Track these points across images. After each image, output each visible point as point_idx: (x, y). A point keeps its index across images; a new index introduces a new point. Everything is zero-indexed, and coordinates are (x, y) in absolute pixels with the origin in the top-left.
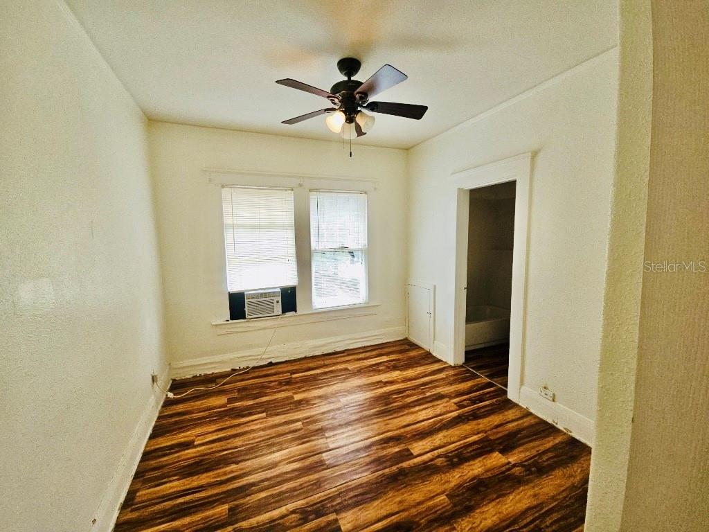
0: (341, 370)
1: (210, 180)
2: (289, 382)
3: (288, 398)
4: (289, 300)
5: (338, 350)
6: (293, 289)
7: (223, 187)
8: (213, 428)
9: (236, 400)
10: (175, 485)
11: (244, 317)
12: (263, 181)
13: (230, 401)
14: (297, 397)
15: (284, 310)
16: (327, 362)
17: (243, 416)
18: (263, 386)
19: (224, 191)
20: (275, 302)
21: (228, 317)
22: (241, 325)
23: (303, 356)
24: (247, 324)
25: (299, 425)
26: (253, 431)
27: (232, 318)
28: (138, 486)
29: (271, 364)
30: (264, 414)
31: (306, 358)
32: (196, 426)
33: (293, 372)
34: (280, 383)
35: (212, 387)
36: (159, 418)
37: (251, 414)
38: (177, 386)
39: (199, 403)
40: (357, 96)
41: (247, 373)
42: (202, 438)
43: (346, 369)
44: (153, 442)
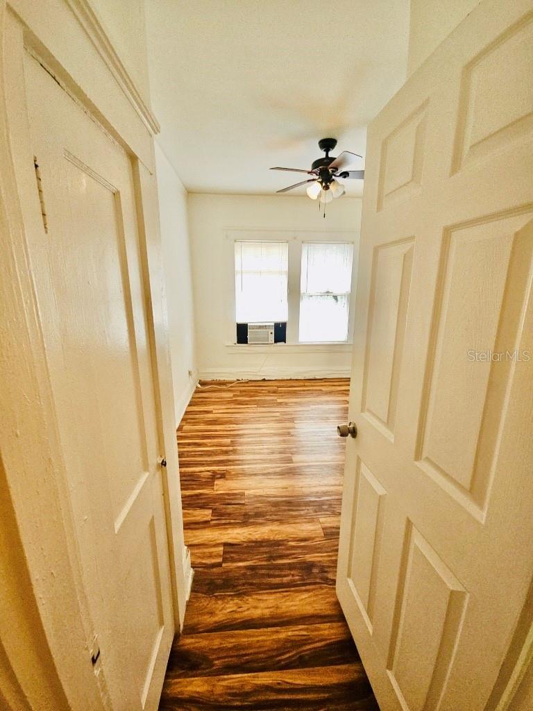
0: (316, 390)
1: (227, 236)
2: (274, 392)
3: (273, 400)
4: (280, 333)
5: (317, 378)
6: (284, 325)
7: (235, 241)
8: (224, 407)
9: (238, 396)
10: (202, 427)
11: (247, 343)
12: (266, 236)
13: (234, 396)
14: (279, 401)
15: (276, 341)
16: (306, 384)
17: (242, 404)
18: (256, 391)
19: (236, 244)
20: (270, 333)
21: (236, 341)
22: (244, 348)
23: (289, 378)
24: (248, 348)
25: (278, 414)
26: (247, 412)
27: (238, 343)
28: (184, 424)
29: (264, 380)
30: (256, 406)
31: (291, 380)
32: (214, 405)
33: (278, 387)
34: (269, 392)
35: (224, 387)
36: (193, 398)
37: (247, 404)
38: (203, 383)
39: (215, 394)
40: (330, 170)
41: (247, 383)
42: (217, 411)
43: (321, 390)
44: (190, 408)
